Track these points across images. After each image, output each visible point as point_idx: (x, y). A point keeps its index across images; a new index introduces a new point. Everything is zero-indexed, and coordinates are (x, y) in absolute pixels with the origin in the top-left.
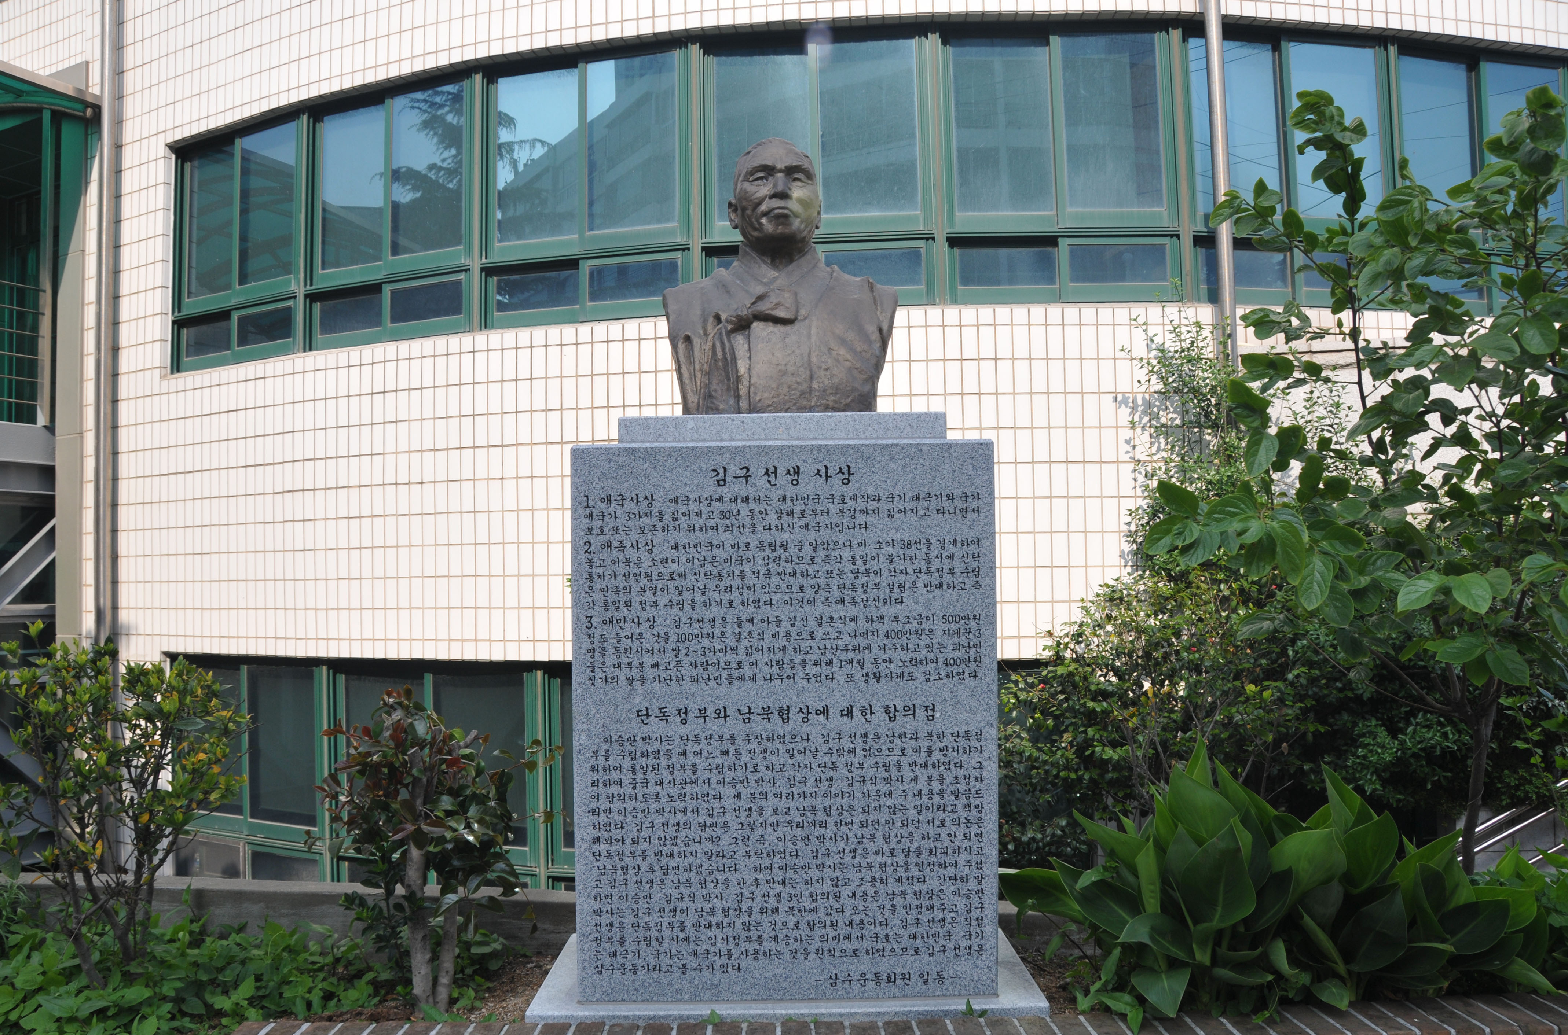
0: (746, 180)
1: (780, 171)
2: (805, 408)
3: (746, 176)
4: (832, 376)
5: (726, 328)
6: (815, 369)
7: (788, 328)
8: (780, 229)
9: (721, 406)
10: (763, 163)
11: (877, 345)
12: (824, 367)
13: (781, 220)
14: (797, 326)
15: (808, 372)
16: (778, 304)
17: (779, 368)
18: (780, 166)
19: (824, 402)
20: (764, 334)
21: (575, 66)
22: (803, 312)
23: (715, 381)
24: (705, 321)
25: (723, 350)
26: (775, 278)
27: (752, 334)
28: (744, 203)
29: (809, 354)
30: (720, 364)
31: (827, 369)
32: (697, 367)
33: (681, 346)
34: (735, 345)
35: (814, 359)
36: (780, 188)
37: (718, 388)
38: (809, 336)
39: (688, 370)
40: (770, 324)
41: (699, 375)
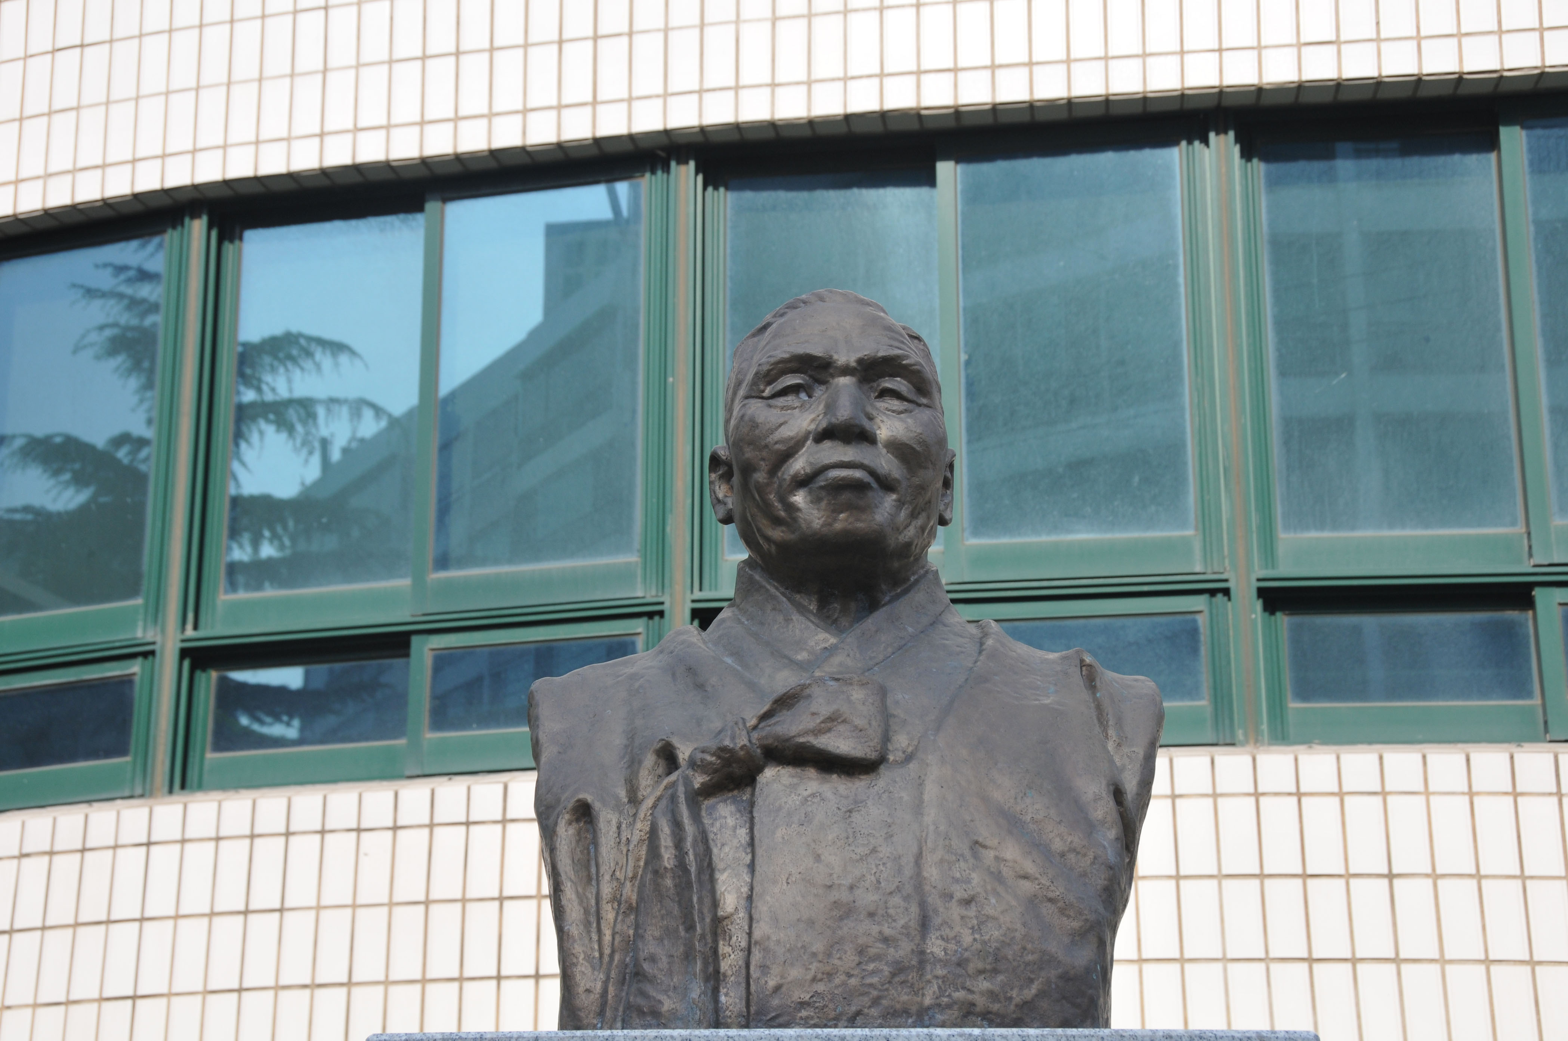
0: (754, 394)
1: (846, 371)
2: (906, 1012)
3: (754, 383)
4: (983, 921)
5: (687, 781)
6: (934, 899)
7: (859, 785)
8: (843, 522)
9: (667, 1005)
10: (801, 350)
11: (1111, 834)
12: (959, 893)
13: (845, 496)
14: (884, 779)
15: (914, 909)
16: (833, 719)
17: (834, 895)
18: (844, 357)
19: (960, 995)
20: (793, 800)
21: (419, 208)
22: (901, 741)
23: (652, 931)
24: (634, 763)
25: (679, 844)
26: (830, 651)
27: (759, 801)
28: (749, 454)
29: (919, 856)
30: (669, 882)
31: (967, 902)
32: (607, 890)
33: (566, 832)
34: (713, 829)
35: (932, 873)
36: (844, 412)
37: (661, 953)
38: (918, 808)
39: (581, 898)
40: (811, 772)
41: (609, 914)
